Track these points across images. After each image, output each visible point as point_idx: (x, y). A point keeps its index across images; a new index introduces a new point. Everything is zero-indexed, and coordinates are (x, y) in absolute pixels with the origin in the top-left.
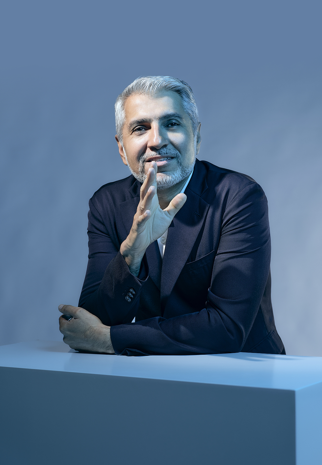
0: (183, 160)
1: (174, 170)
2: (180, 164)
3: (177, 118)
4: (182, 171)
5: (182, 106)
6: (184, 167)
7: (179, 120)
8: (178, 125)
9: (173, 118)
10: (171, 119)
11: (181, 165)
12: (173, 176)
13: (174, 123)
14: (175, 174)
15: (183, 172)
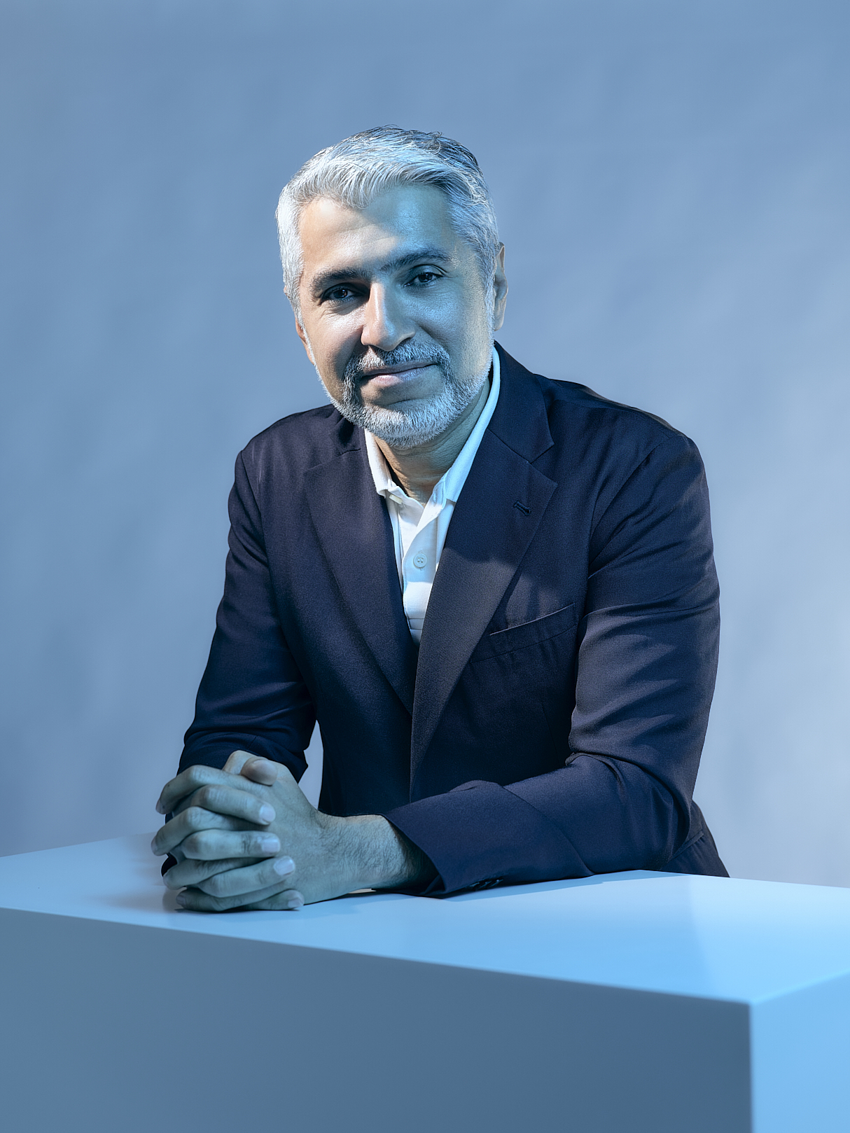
0: (458, 368)
1: (434, 394)
2: (449, 378)
3: (434, 261)
4: (456, 393)
5: (448, 223)
6: (459, 384)
7: (440, 263)
8: (438, 276)
9: (424, 261)
10: (419, 264)
11: (452, 380)
12: (432, 410)
13: (427, 273)
14: (437, 404)
15: (459, 396)
